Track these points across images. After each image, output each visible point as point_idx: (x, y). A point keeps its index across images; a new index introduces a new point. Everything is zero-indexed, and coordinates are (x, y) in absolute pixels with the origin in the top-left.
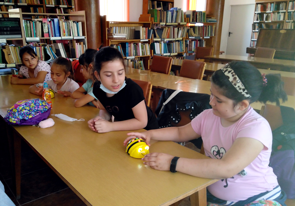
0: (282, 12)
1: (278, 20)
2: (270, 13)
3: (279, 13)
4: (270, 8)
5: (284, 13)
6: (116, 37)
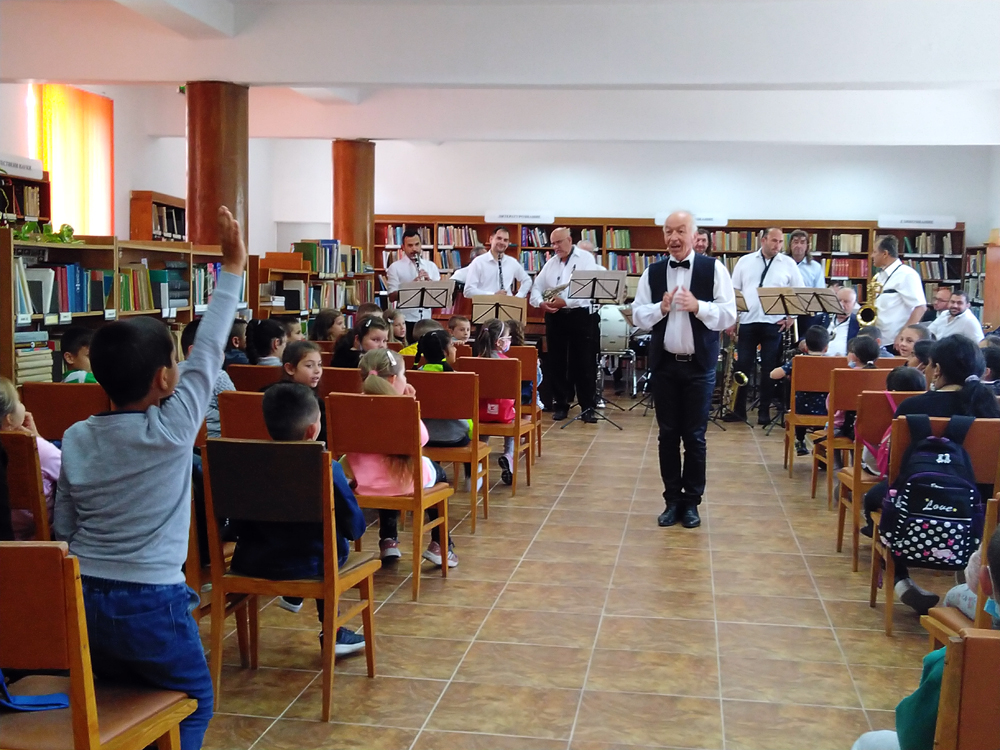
4: (395, 237)
6: (275, 304)
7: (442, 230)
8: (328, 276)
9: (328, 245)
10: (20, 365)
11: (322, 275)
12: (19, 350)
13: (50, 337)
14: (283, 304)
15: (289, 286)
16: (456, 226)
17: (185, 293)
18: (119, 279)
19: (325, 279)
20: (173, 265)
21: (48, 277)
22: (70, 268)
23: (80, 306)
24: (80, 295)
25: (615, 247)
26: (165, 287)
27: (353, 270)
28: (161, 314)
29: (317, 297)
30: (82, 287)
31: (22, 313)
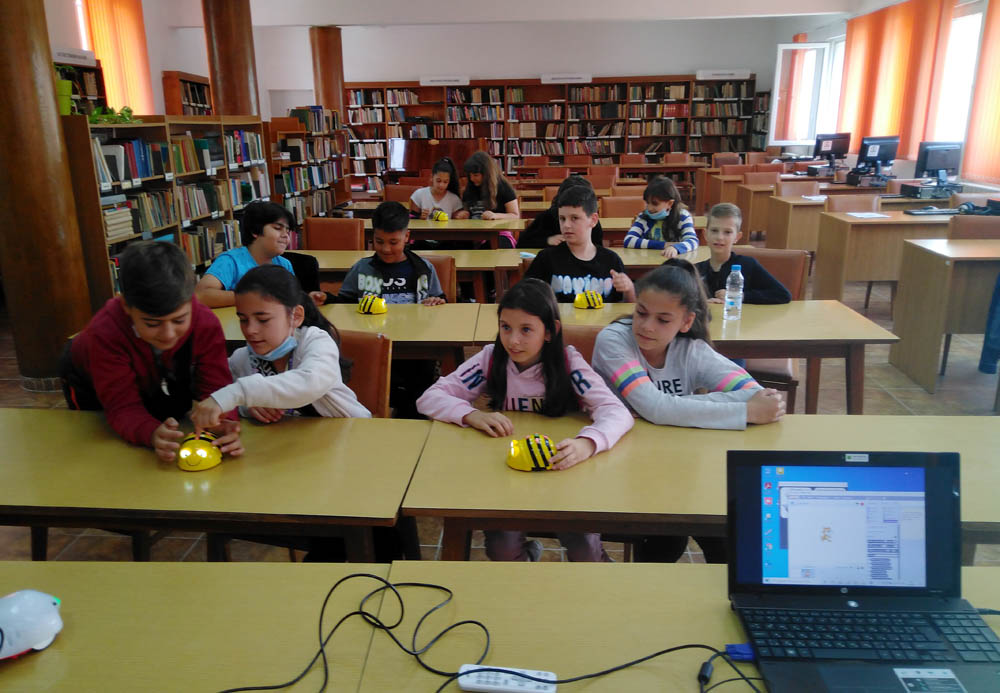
0: (378, 108)
1: (374, 121)
2: (357, 109)
3: (372, 108)
4: (356, 99)
5: (383, 109)
6: (283, 158)
7: (389, 92)
8: (318, 133)
9: (316, 109)
10: (108, 223)
11: (314, 133)
12: (106, 212)
13: (128, 198)
14: (289, 158)
15: (292, 143)
16: (399, 90)
17: (221, 156)
18: (172, 149)
19: (316, 136)
20: (210, 134)
21: (120, 151)
22: (135, 143)
23: (146, 172)
24: (145, 163)
25: (513, 101)
26: (206, 153)
27: (334, 128)
28: (205, 173)
29: (312, 151)
30: (146, 157)
31: (104, 181)
